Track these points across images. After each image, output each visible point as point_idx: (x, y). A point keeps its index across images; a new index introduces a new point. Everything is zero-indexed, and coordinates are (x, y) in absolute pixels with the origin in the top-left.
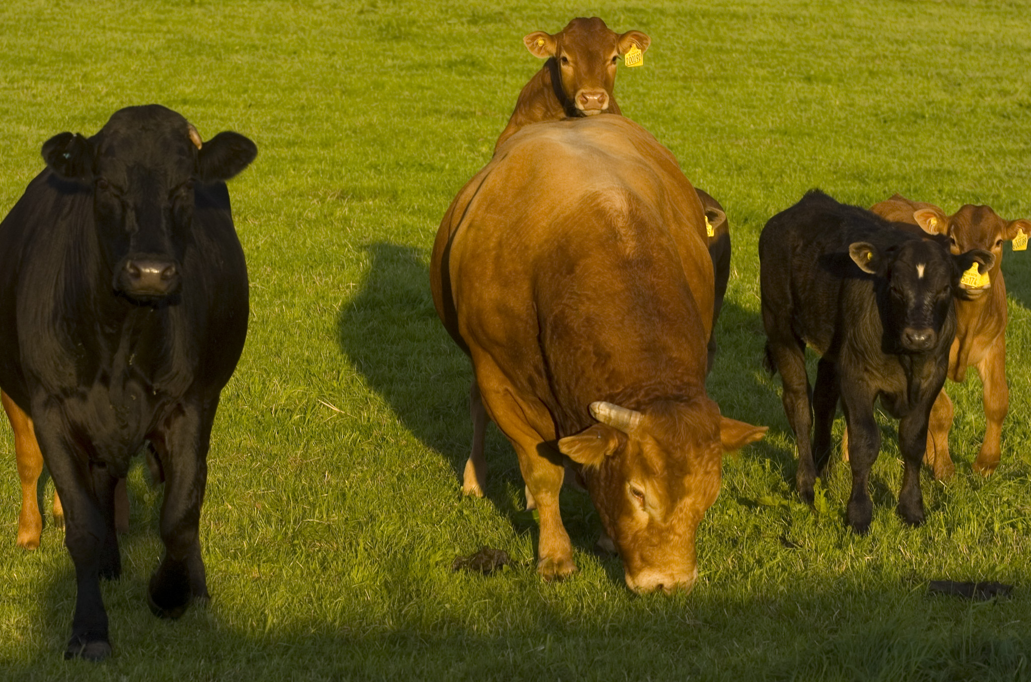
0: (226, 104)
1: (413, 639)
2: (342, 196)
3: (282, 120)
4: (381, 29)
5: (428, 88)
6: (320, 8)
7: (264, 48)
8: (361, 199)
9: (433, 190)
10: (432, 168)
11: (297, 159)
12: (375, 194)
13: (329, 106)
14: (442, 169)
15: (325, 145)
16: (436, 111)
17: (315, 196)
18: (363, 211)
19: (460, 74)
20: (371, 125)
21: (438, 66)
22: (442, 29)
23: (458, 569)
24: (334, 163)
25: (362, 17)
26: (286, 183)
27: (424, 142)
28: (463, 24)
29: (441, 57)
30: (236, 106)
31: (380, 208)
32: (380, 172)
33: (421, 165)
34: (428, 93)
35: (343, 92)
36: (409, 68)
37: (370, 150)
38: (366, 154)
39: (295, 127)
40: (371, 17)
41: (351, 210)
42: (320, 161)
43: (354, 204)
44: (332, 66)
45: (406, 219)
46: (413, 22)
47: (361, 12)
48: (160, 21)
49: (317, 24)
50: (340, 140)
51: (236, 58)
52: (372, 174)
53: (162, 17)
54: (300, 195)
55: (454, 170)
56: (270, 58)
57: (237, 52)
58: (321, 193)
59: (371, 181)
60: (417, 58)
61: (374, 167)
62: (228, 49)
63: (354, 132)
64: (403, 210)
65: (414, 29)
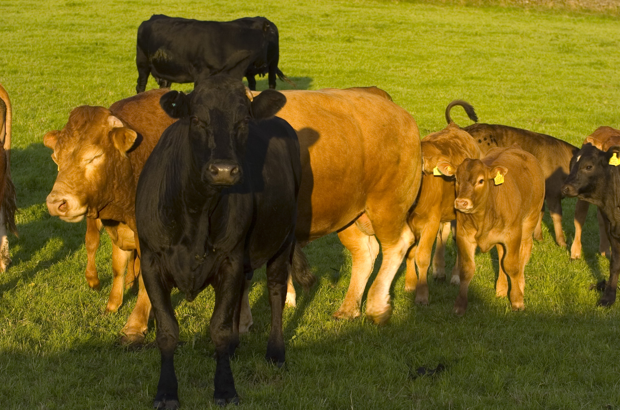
0: (491, 80)
1: (571, 320)
2: (542, 121)
3: (515, 87)
4: (559, 48)
5: (581, 75)
6: (533, 38)
7: (508, 55)
8: (550, 123)
9: (582, 120)
10: (582, 110)
11: (522, 104)
12: (556, 121)
13: (536, 82)
14: (587, 111)
15: (535, 99)
16: (585, 85)
17: (530, 121)
18: (551, 128)
19: (595, 68)
20: (555, 90)
21: (585, 65)
22: (587, 49)
23: (591, 289)
24: (538, 107)
25: (552, 42)
26: (517, 115)
27: (579, 98)
28: (596, 46)
29: (587, 61)
30: (495, 80)
31: (559, 127)
32: (559, 112)
33: (577, 109)
34: (581, 77)
35: (543, 75)
36: (572, 65)
37: (554, 101)
38: (552, 103)
39: (521, 90)
40: (556, 42)
41: (546, 128)
42: (532, 106)
43: (547, 125)
44: (538, 64)
45: (571, 133)
46: (574, 45)
47: (551, 40)
48: (462, 42)
49: (531, 45)
50: (541, 97)
51: (496, 59)
52: (555, 112)
53: (463, 40)
54: (523, 121)
55: (592, 111)
56: (510, 59)
57: (496, 56)
58: (532, 120)
59: (555, 115)
60: (576, 61)
61: (556, 109)
62: (492, 55)
63: (548, 93)
64: (569, 128)
65: (575, 48)
